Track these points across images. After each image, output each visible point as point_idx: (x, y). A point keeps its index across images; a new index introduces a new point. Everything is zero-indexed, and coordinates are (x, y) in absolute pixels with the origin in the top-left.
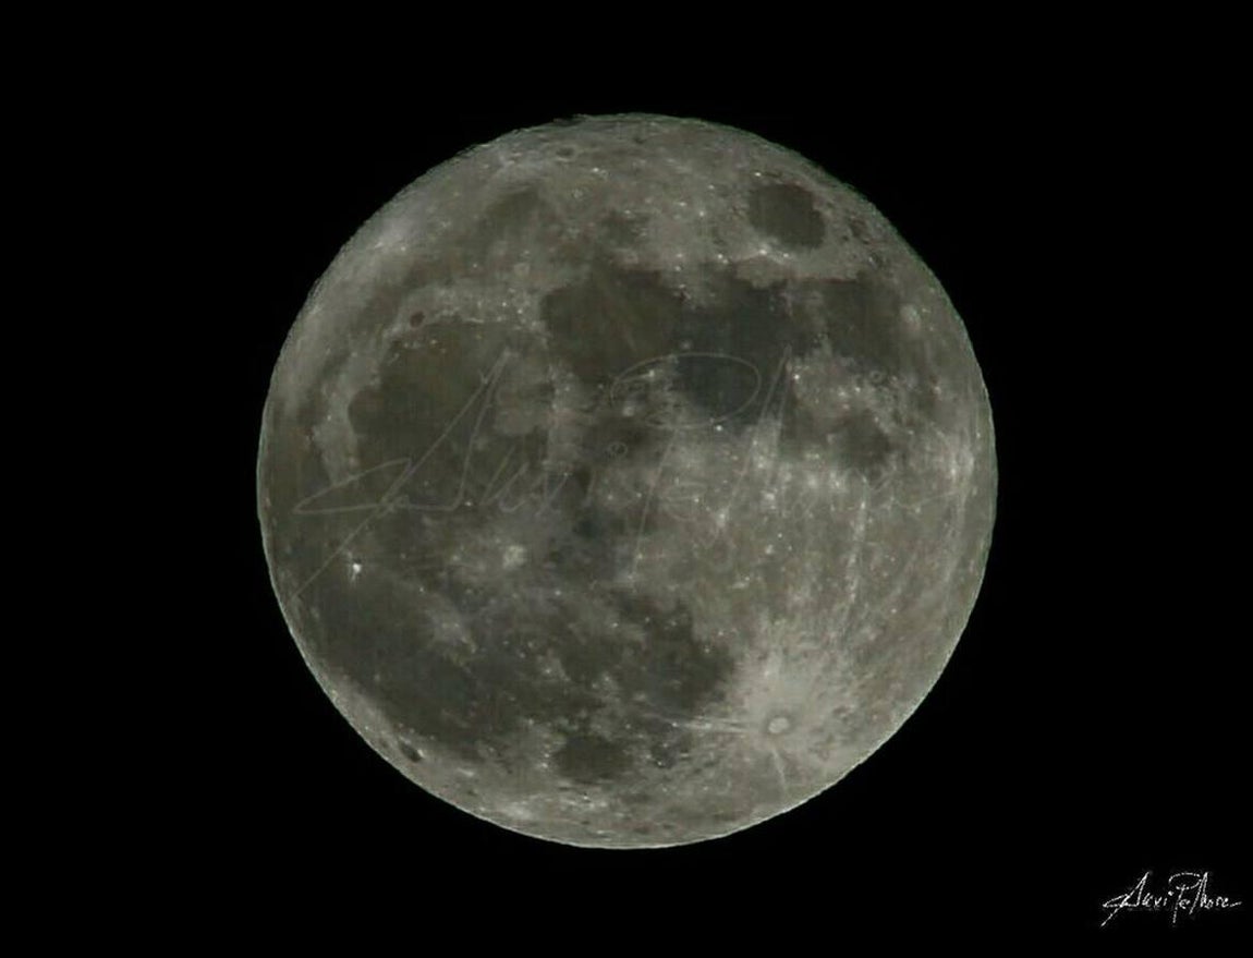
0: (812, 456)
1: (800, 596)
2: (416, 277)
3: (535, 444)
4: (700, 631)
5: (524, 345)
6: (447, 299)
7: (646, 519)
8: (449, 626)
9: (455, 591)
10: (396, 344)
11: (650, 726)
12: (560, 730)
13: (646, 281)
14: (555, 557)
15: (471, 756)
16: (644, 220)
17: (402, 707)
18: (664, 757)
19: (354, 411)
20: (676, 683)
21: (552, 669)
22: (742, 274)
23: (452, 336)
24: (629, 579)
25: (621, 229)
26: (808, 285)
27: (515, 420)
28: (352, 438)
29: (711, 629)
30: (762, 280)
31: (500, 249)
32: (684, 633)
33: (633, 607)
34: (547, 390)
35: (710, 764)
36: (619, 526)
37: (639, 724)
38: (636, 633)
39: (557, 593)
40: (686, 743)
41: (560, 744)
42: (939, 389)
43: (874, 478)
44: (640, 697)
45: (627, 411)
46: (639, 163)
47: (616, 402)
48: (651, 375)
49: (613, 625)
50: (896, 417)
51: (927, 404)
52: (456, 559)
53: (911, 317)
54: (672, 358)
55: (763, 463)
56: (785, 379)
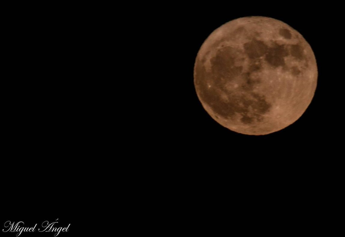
0: (287, 72)
1: (284, 95)
2: (223, 40)
3: (241, 68)
4: (267, 100)
5: (240, 51)
6: (228, 43)
7: (258, 81)
8: (225, 97)
9: (226, 91)
10: (219, 50)
11: (257, 115)
12: (242, 115)
13: (261, 43)
14: (243, 87)
15: (226, 118)
16: (261, 33)
17: (216, 109)
18: (259, 120)
19: (211, 60)
20: (261, 108)
21: (241, 105)
22: (277, 43)
23: (228, 49)
24: (255, 91)
25: (258, 34)
26: (288, 45)
27: (238, 64)
28: (210, 65)
29: (268, 100)
30: (281, 44)
31: (237, 36)
32: (264, 101)
33: (256, 96)
34: (243, 59)
35: (267, 122)
36: (254, 82)
37: (255, 114)
38: (256, 100)
39: (243, 93)
40: (263, 118)
41: (242, 117)
42: (309, 63)
43: (297, 77)
44: (256, 110)
45: (257, 63)
46: (261, 24)
47: (255, 62)
48: (261, 58)
49: (252, 98)
50: (301, 67)
51: (307, 66)
52: (226, 86)
53: (305, 51)
54: (265, 55)
55: (279, 73)
56: (283, 60)
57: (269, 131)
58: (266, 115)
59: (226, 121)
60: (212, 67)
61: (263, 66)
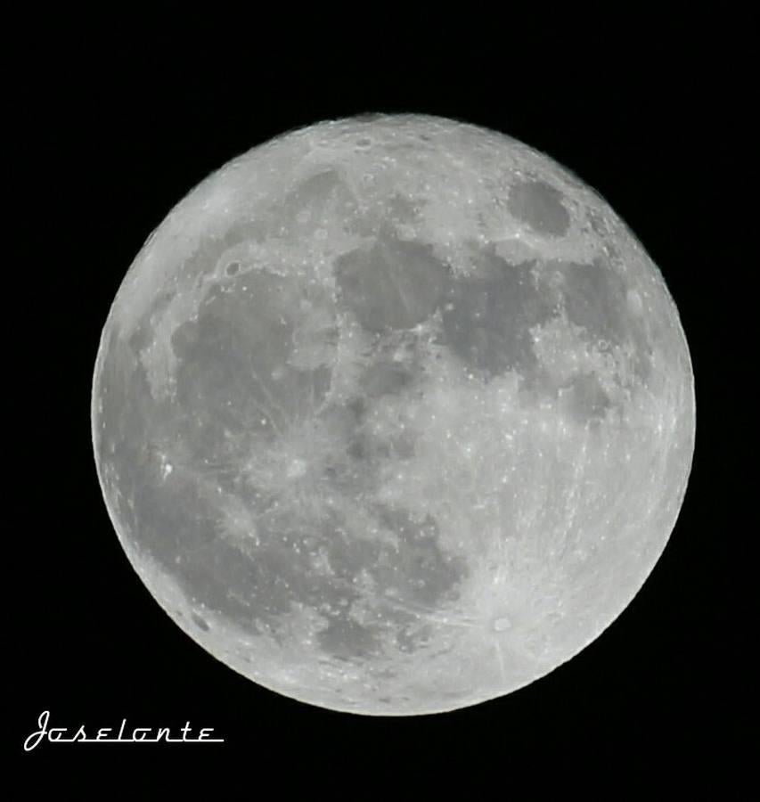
0: (546, 406)
1: (526, 519)
2: (233, 237)
3: (321, 377)
4: (444, 542)
5: (318, 297)
6: (258, 255)
7: (406, 448)
8: (239, 523)
9: (247, 493)
10: (215, 289)
11: (397, 617)
12: (323, 614)
13: (421, 253)
14: (330, 472)
15: (250, 629)
16: (423, 202)
17: (196, 584)
18: (406, 642)
19: (178, 339)
20: (422, 582)
21: (322, 563)
22: (499, 252)
23: (261, 282)
24: (388, 494)
25: (404, 208)
26: (552, 266)
27: (305, 357)
28: (173, 361)
29: (454, 541)
30: (514, 259)
31: (304, 217)
32: (431, 542)
33: (390, 518)
34: (333, 334)
35: (445, 652)
36: (383, 450)
37: (388, 614)
38: (392, 539)
39: (331, 502)
40: (426, 632)
41: (324, 624)
42: (654, 359)
43: (595, 427)
44: (391, 592)
45: (398, 356)
46: (423, 156)
47: (389, 349)
48: (419, 329)
49: (373, 531)
50: (616, 379)
51: (642, 370)
52: (250, 467)
53: (635, 298)
54: (437, 316)
55: (505, 408)
56: (527, 340)
57: (455, 695)
58: (439, 619)
59: (247, 642)
60: (180, 373)
61: (429, 370)
